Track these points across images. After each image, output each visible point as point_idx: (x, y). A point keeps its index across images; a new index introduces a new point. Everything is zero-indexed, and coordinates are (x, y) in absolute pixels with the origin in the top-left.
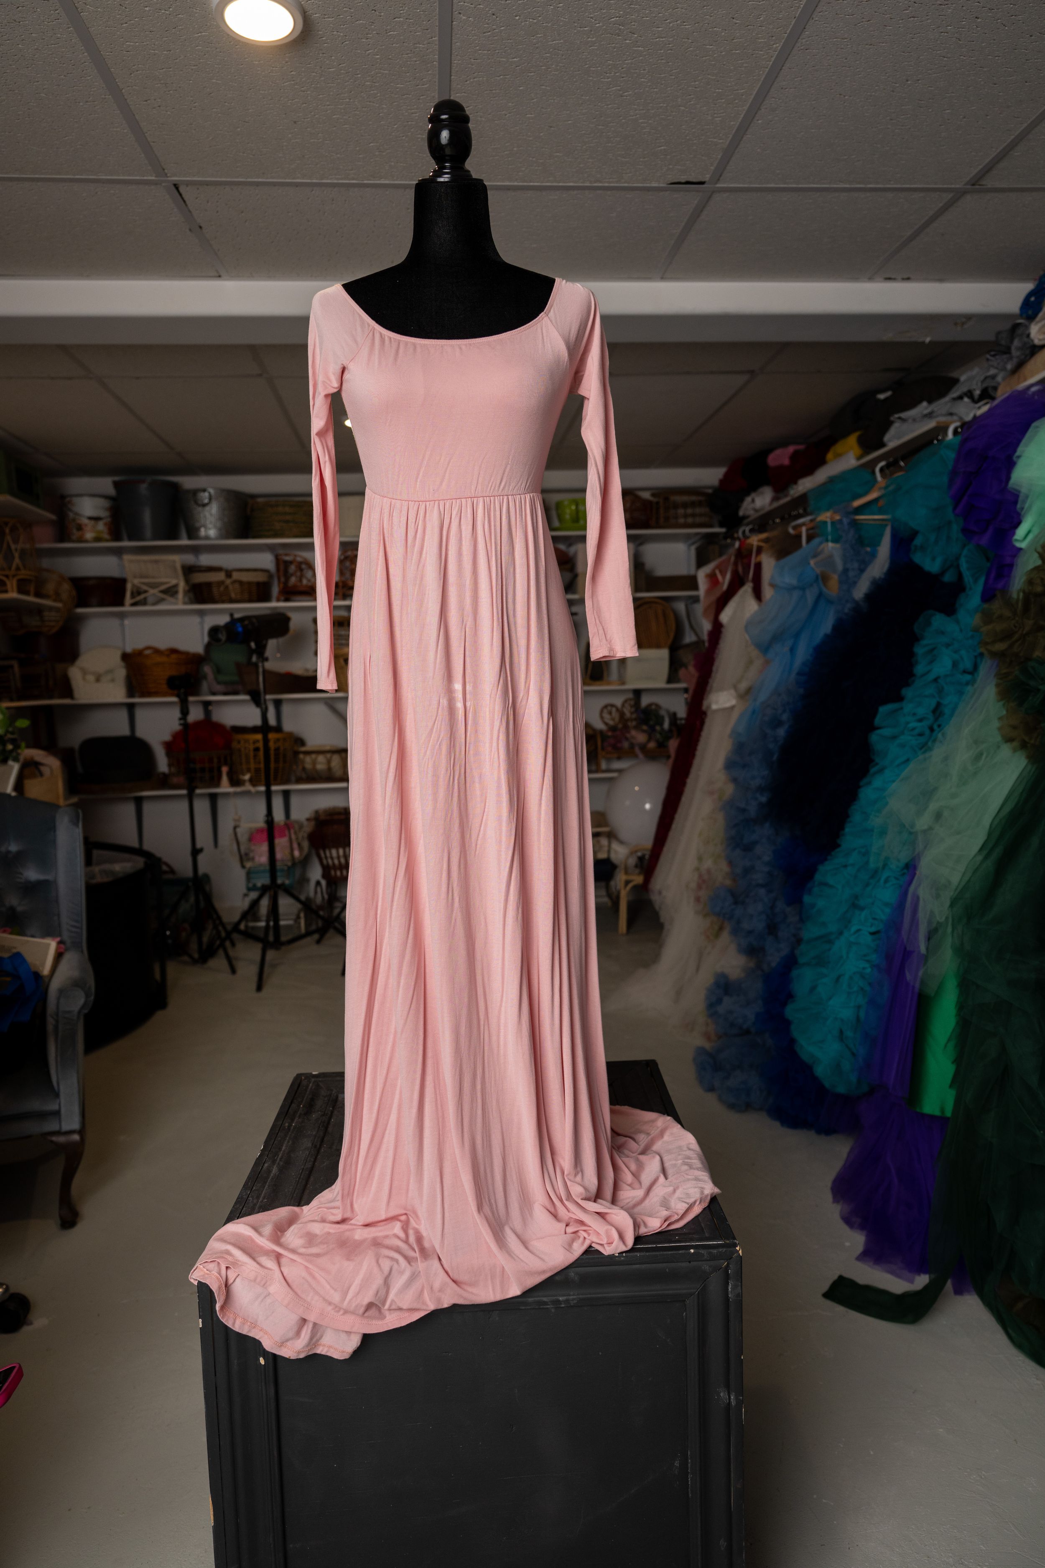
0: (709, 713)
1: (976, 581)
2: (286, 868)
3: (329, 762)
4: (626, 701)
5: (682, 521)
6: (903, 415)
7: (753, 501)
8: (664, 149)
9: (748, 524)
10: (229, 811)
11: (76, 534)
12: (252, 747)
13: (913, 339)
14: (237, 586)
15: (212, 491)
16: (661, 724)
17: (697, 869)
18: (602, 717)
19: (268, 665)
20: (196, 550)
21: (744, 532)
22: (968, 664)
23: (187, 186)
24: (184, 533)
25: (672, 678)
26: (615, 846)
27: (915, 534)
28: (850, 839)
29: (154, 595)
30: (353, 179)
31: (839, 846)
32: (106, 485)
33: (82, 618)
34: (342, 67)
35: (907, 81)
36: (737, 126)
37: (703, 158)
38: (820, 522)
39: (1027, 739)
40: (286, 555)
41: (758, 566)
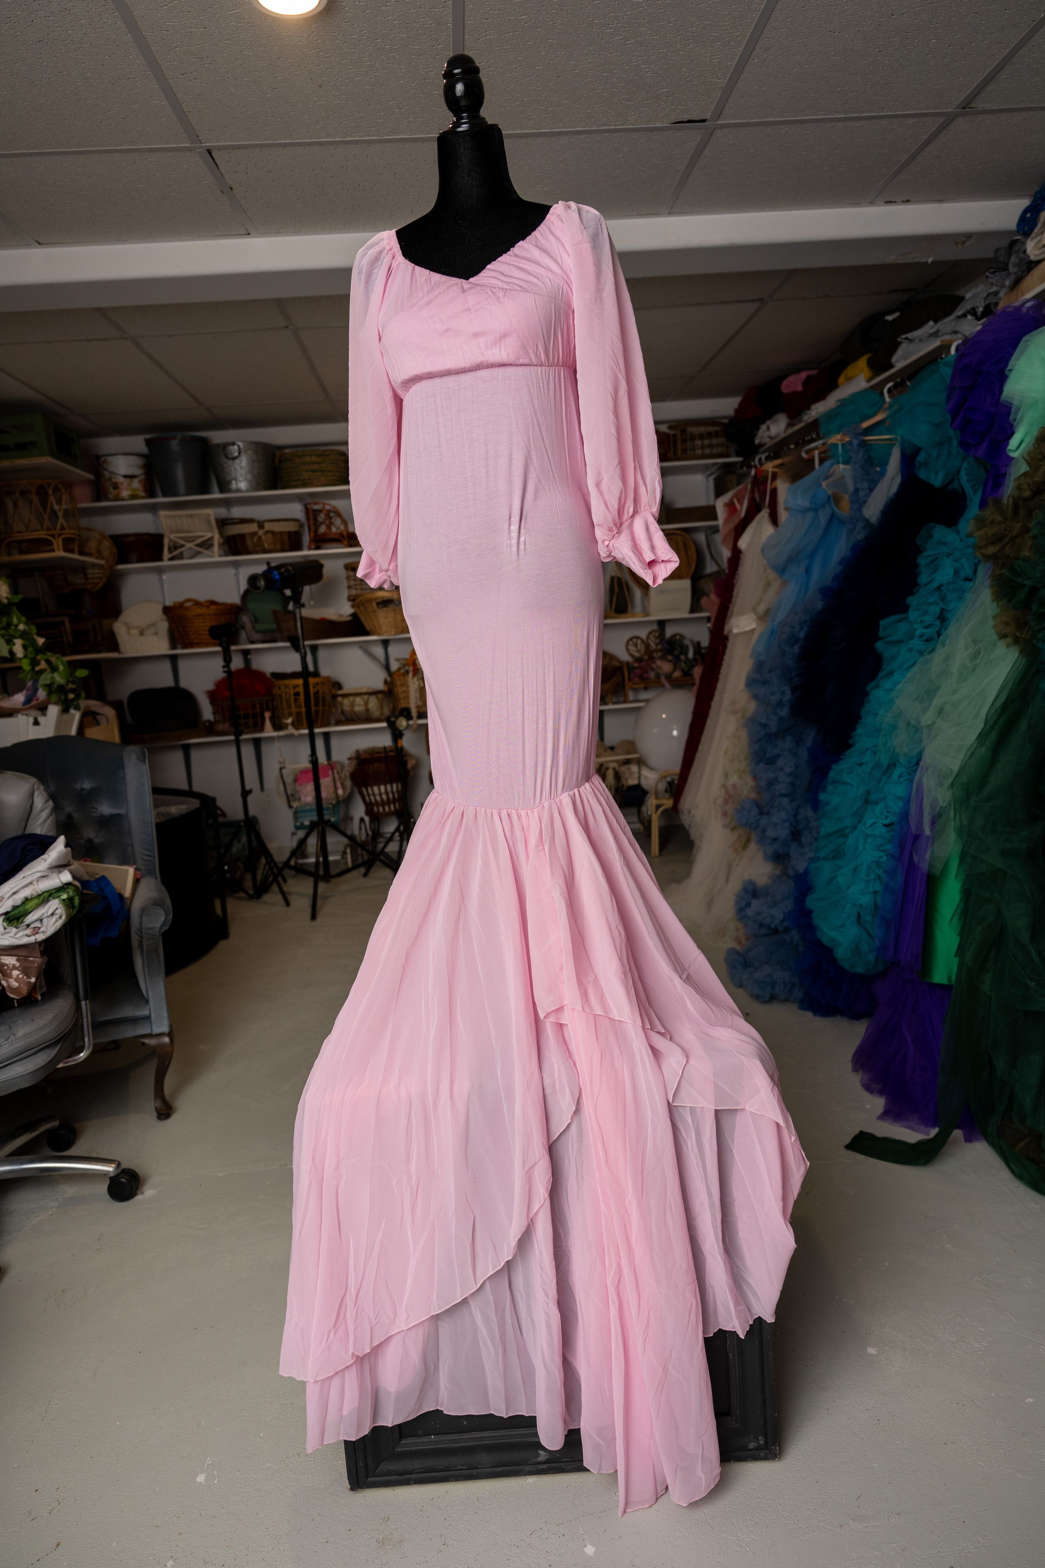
0: (730, 638)
1: (975, 492)
2: (331, 806)
3: (366, 704)
4: (651, 633)
5: (699, 452)
6: (910, 335)
7: (768, 428)
8: (666, 91)
9: (763, 452)
10: (273, 755)
11: (113, 493)
12: (292, 692)
13: (917, 260)
14: (270, 536)
15: (241, 444)
16: (686, 654)
17: (724, 786)
18: (628, 650)
19: (306, 612)
20: (227, 503)
21: (760, 460)
22: (968, 571)
23: (219, 150)
24: (215, 486)
25: (695, 607)
26: (645, 772)
27: (918, 450)
28: (862, 738)
29: (190, 548)
30: (374, 135)
31: (851, 746)
32: (138, 443)
33: (122, 575)
34: (364, 33)
35: (893, 15)
36: (734, 66)
37: (704, 97)
38: (831, 444)
39: (1018, 634)
40: (316, 504)
41: (774, 492)
